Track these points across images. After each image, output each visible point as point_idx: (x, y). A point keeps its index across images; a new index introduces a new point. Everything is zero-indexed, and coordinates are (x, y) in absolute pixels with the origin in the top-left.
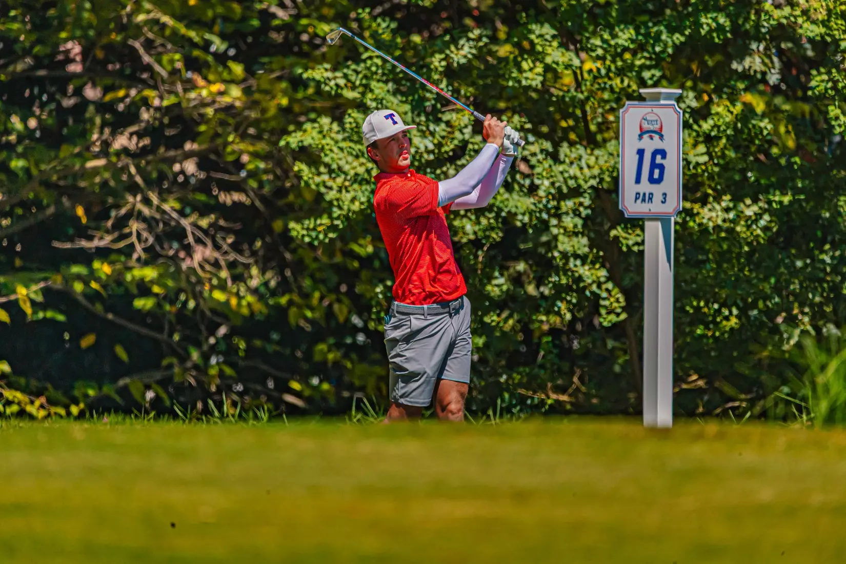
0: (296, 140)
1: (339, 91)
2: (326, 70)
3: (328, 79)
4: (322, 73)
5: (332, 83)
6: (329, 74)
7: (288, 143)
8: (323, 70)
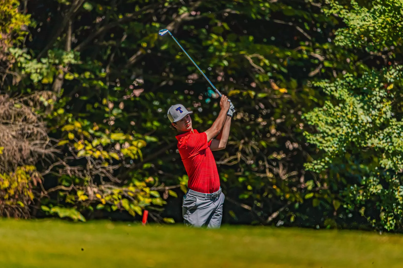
0: (309, 116)
1: (332, 93)
2: (326, 83)
3: (327, 87)
4: (324, 84)
5: (329, 89)
6: (328, 85)
7: (305, 117)
8: (324, 83)
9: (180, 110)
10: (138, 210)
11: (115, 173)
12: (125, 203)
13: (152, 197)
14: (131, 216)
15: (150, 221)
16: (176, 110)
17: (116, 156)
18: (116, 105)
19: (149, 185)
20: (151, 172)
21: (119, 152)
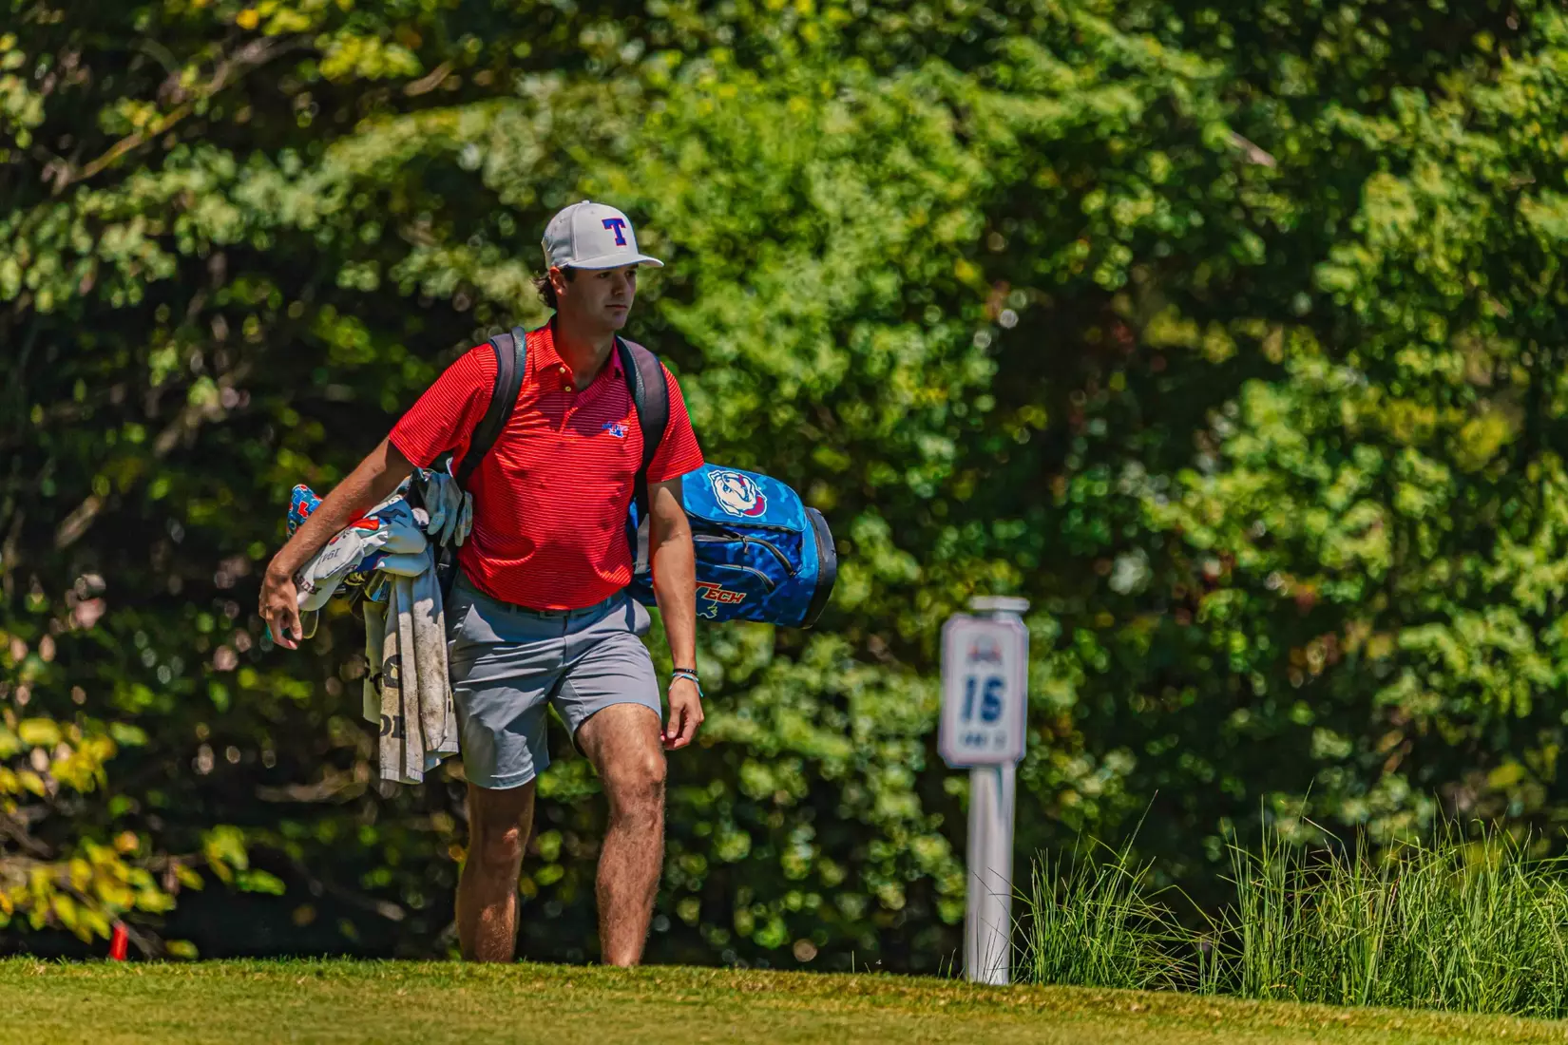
9: (618, 232)
10: (101, 925)
11: (36, 829)
12: (64, 908)
13: (135, 888)
14: (83, 943)
15: (134, 954)
16: (604, 221)
17: (34, 783)
18: (33, 647)
19: (127, 858)
20: (130, 823)
21: (42, 776)
